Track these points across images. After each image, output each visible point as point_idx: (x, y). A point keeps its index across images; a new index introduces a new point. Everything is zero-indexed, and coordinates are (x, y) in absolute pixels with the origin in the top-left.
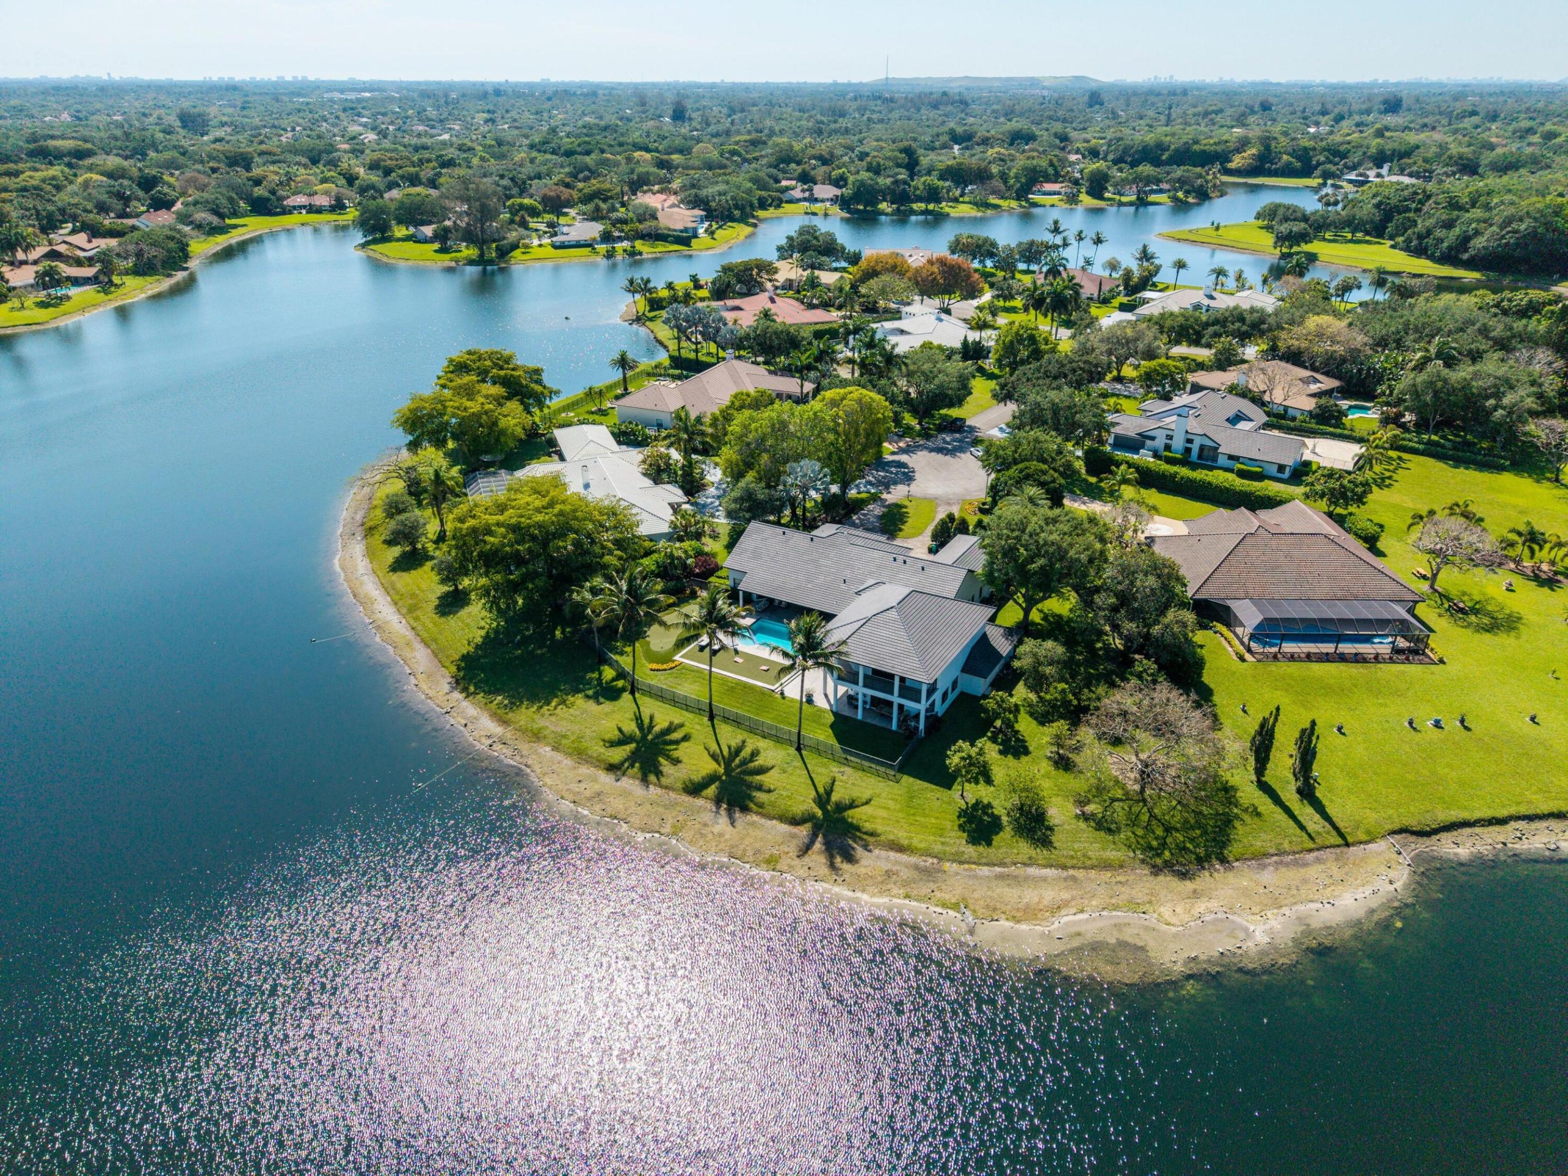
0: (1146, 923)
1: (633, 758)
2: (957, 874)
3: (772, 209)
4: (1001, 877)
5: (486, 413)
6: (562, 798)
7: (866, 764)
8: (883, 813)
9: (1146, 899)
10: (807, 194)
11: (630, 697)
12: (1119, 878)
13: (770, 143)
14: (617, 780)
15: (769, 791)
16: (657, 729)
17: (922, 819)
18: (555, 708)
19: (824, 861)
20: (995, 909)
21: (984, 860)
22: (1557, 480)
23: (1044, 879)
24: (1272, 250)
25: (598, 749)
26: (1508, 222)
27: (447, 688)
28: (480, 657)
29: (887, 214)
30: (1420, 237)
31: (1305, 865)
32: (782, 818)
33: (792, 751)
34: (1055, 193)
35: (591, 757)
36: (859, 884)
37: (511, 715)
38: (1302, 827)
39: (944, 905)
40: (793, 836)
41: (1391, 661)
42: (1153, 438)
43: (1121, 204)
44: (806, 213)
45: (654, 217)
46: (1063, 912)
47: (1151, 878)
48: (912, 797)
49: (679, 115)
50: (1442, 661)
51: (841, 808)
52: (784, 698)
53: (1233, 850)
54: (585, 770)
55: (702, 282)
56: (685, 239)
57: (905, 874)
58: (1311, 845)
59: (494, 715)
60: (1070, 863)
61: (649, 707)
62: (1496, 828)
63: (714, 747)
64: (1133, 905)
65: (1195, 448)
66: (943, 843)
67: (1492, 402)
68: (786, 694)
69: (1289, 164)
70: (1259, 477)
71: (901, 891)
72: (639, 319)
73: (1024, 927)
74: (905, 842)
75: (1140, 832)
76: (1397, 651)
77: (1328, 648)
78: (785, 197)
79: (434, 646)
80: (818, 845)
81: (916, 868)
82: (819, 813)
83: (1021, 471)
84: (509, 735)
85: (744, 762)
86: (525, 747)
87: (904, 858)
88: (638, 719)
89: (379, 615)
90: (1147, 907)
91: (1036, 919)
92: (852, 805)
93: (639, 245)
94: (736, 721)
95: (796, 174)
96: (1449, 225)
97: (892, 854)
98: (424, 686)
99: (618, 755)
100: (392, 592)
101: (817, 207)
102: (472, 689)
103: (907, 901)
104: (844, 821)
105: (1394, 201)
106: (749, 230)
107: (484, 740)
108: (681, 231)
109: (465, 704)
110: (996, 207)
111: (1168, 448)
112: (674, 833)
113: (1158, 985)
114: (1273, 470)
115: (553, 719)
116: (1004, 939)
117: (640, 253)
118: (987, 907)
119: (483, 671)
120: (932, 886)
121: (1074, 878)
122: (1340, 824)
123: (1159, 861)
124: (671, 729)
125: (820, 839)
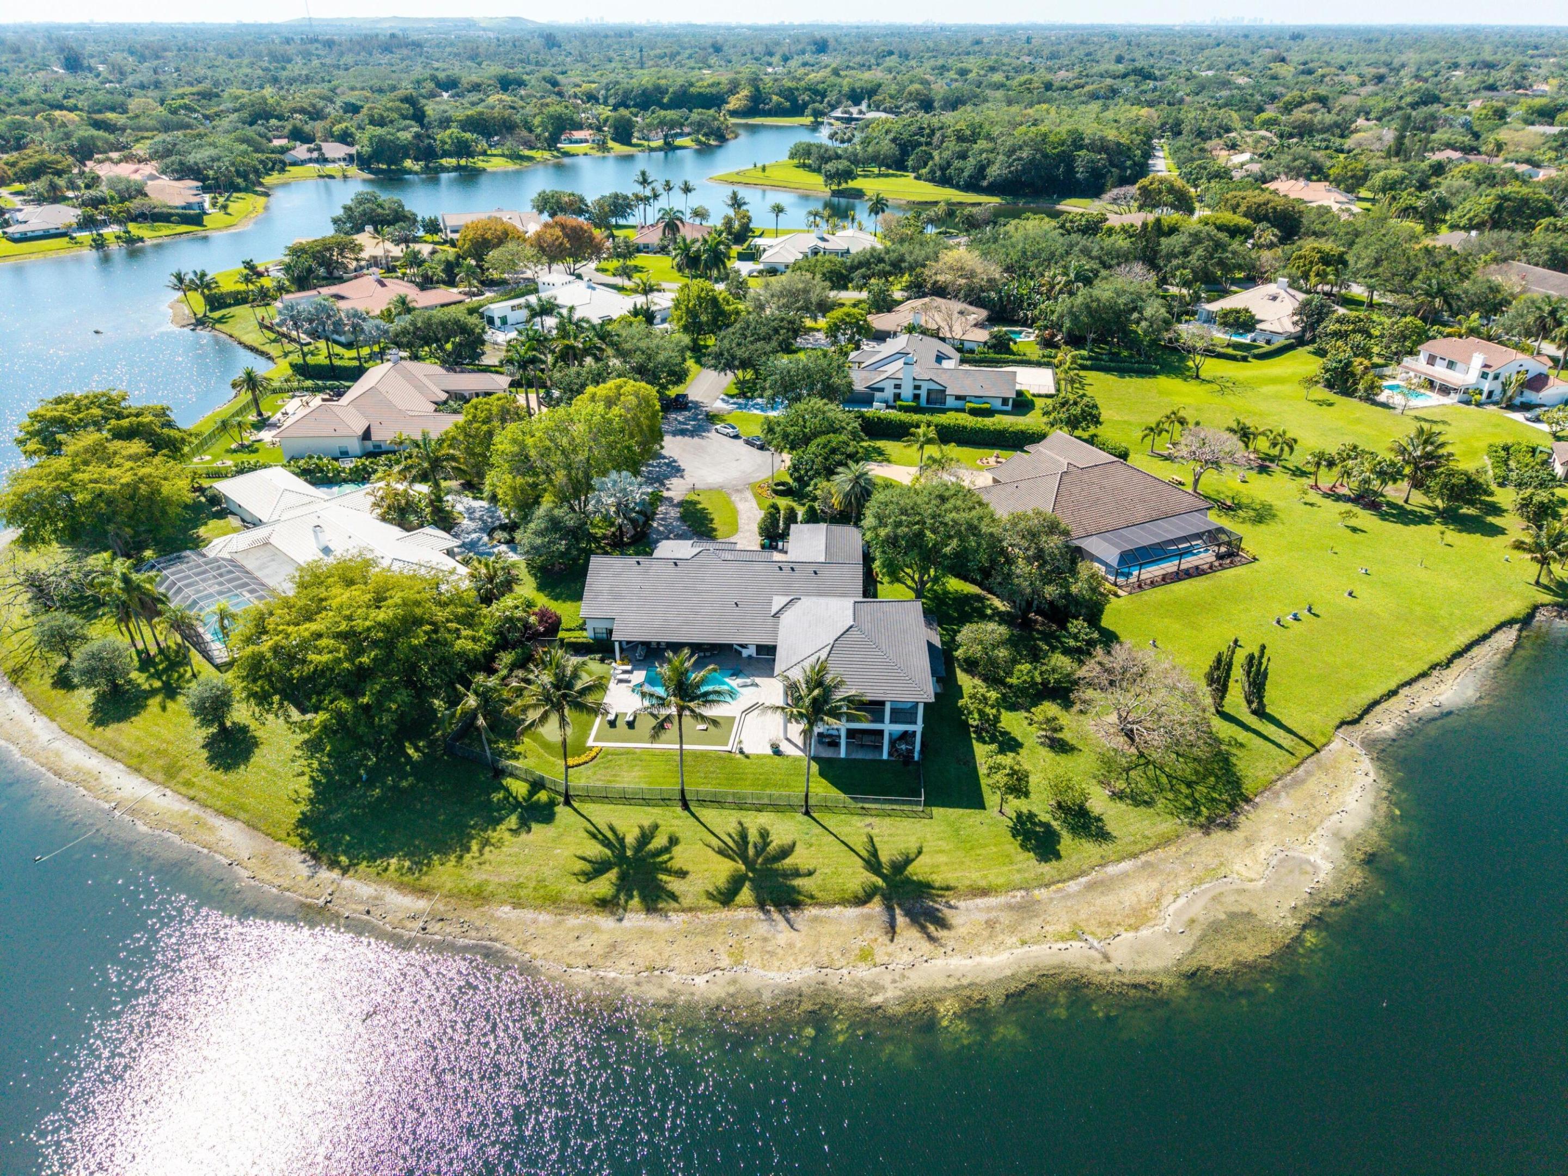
0: (1234, 887)
1: (624, 885)
2: (1051, 899)
3: (275, 174)
4: (1090, 887)
5: (141, 479)
6: (570, 966)
7: (887, 807)
8: (943, 858)
9: (1216, 861)
10: (315, 155)
11: (568, 809)
12: (1184, 849)
13: (225, 95)
14: (620, 920)
15: (810, 874)
16: (630, 840)
17: (983, 852)
18: (481, 852)
19: (919, 935)
20: (1109, 924)
21: (1065, 875)
22: (1197, 377)
23: (1126, 875)
24: (823, 188)
25: (576, 889)
26: (1012, 151)
27: (304, 871)
28: (326, 814)
29: (416, 173)
30: (943, 169)
31: (1303, 781)
32: (844, 902)
33: (800, 817)
34: (582, 141)
35: (572, 902)
36: (969, 945)
37: (425, 879)
38: (1280, 746)
39: (1063, 939)
40: (869, 918)
41: (1222, 567)
42: (882, 390)
43: (652, 150)
44: (321, 176)
45: (141, 192)
46: (1165, 902)
47: (1207, 839)
48: (957, 830)
49: (73, 63)
50: (1255, 559)
51: (900, 866)
52: (747, 757)
53: (1248, 787)
54: (574, 921)
55: (261, 269)
56: (193, 217)
57: (1006, 918)
58: (1296, 761)
59: (401, 887)
60: (1136, 849)
61: (602, 815)
62: (1394, 700)
63: (715, 842)
64: (1212, 873)
65: (923, 393)
66: (1019, 871)
67: (1135, 315)
68: (746, 751)
69: (779, 104)
70: (989, 413)
71: (1014, 939)
72: (200, 322)
73: (1145, 933)
74: (983, 884)
75: (1170, 796)
76: (1220, 557)
77: (1170, 566)
78: (287, 158)
79: (242, 815)
80: (901, 920)
81: (1010, 907)
82: (880, 882)
83: (825, 446)
84: (441, 907)
85: (760, 850)
86: (473, 916)
87: (991, 901)
88: (595, 835)
89: (120, 794)
90: (1223, 871)
91: (1149, 920)
92: (908, 861)
93: (134, 229)
94: (716, 802)
95: (286, 131)
96: (963, 156)
97: (979, 901)
98: (263, 875)
99: (604, 886)
100: (119, 755)
101: (330, 168)
102: (344, 859)
103: (1026, 948)
104: (908, 881)
105: (905, 136)
106: (263, 200)
107: (409, 924)
108: (184, 208)
109: (347, 883)
110: (530, 159)
111: (897, 397)
112: (738, 963)
113: (1288, 947)
114: (998, 404)
115: (486, 867)
116: (1140, 953)
117: (141, 239)
118: (1101, 924)
119: (345, 831)
120: (1038, 921)
121: (1148, 864)
122: (1302, 733)
123: (1202, 820)
124: (646, 837)
125: (898, 911)
